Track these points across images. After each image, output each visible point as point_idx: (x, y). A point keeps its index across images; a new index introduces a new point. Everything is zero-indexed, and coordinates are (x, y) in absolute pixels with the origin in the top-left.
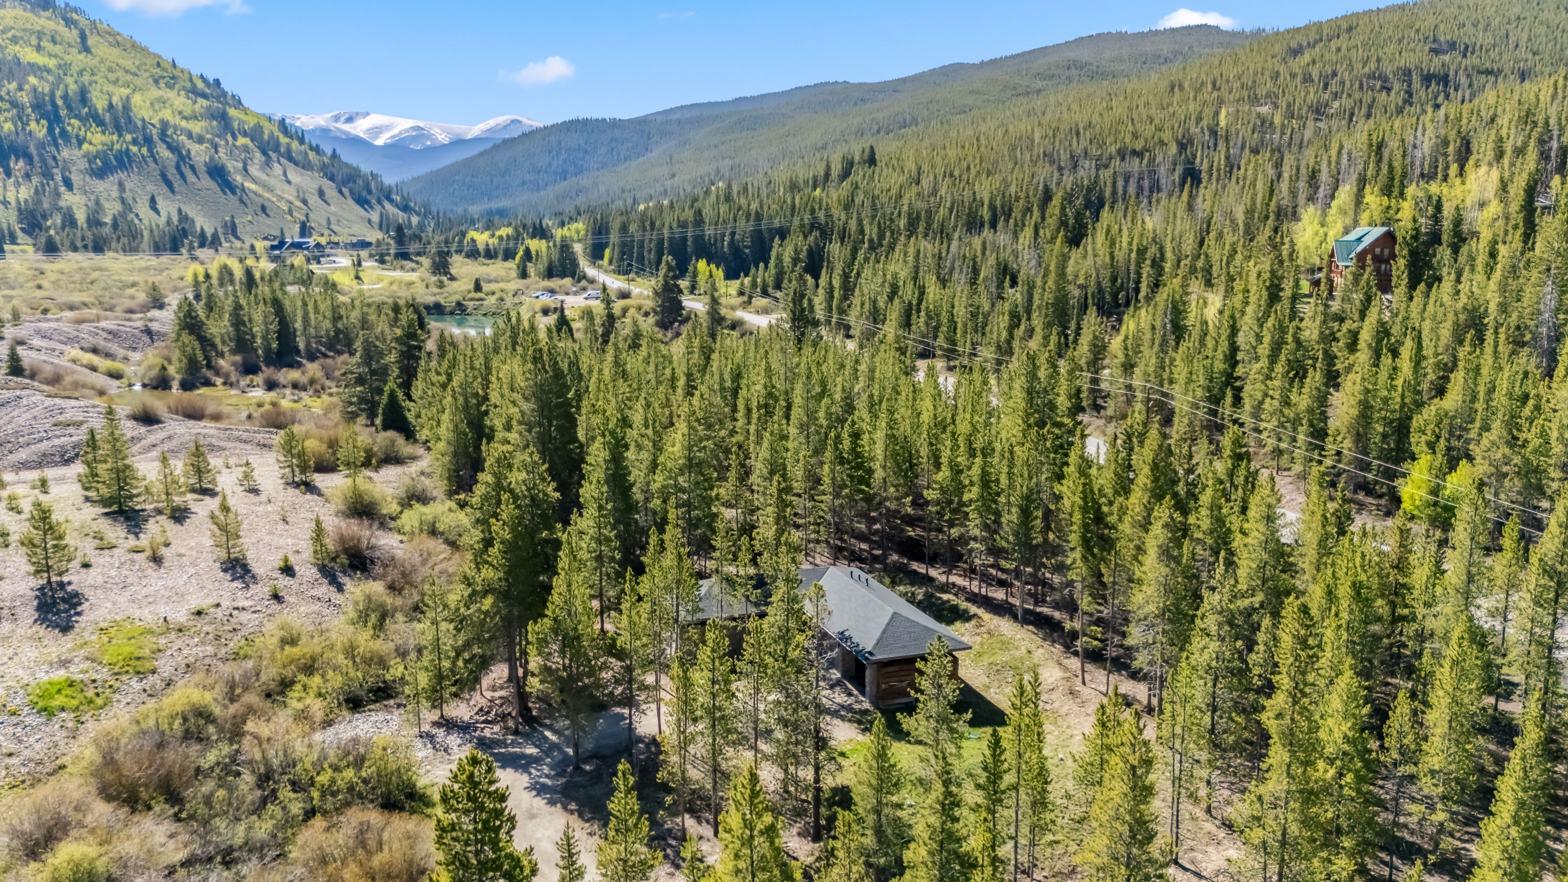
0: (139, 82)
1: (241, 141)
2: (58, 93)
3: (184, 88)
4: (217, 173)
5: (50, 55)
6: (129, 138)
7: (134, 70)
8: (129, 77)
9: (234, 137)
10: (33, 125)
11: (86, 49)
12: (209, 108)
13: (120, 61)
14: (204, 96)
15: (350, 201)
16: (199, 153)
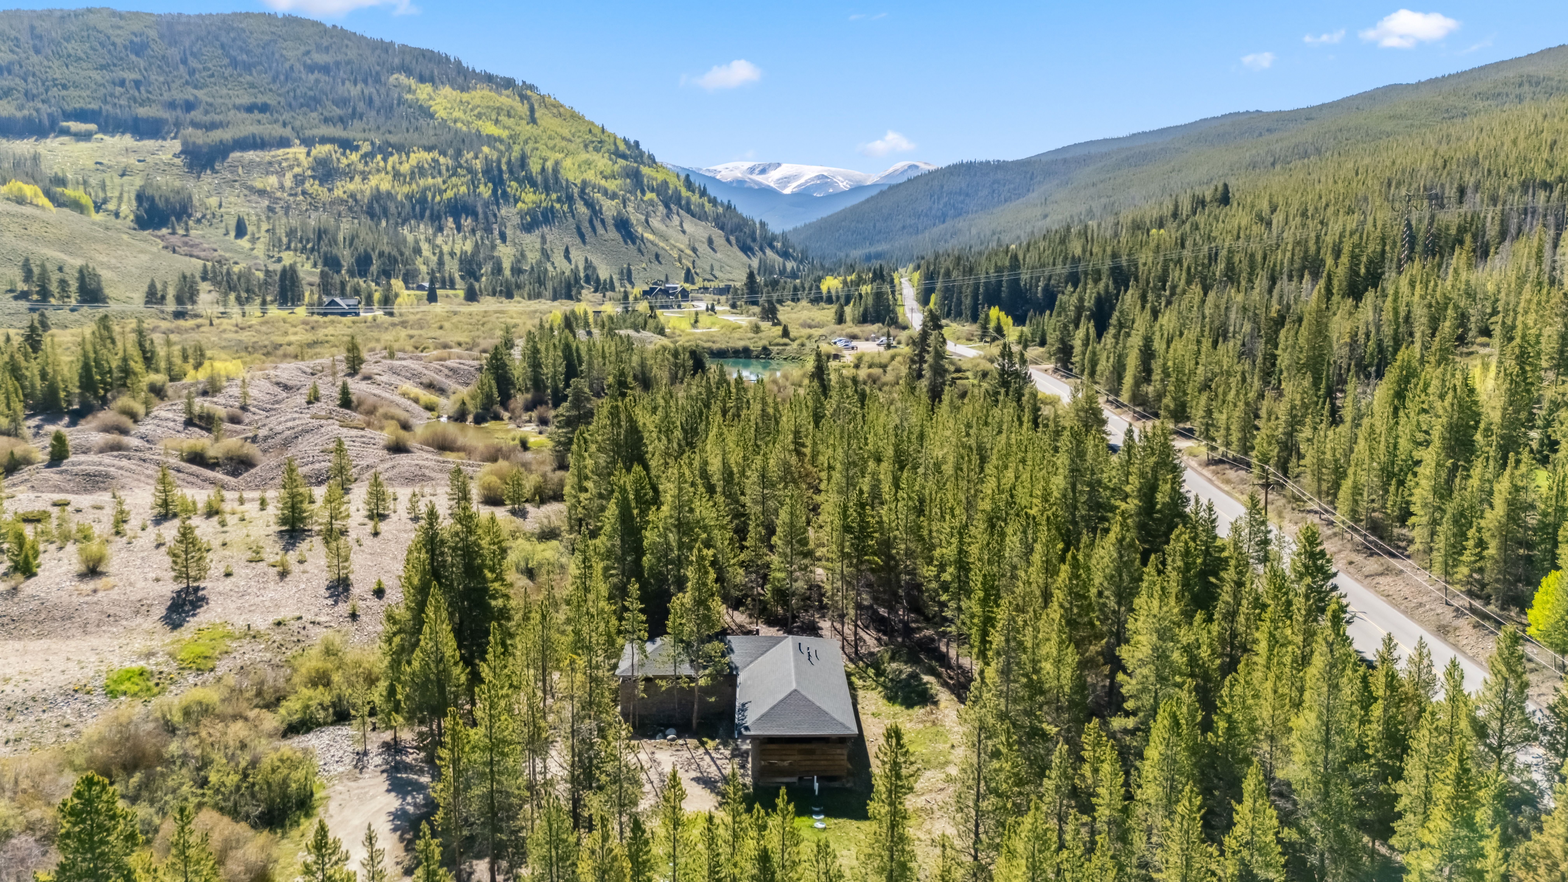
0: (572, 147)
1: (649, 196)
2: (504, 160)
3: (608, 151)
4: (623, 225)
5: (505, 127)
6: (554, 196)
7: (569, 136)
8: (564, 143)
9: (643, 193)
10: (482, 188)
11: (533, 120)
12: (624, 168)
13: (559, 130)
14: (624, 156)
15: (736, 249)
16: (609, 208)
